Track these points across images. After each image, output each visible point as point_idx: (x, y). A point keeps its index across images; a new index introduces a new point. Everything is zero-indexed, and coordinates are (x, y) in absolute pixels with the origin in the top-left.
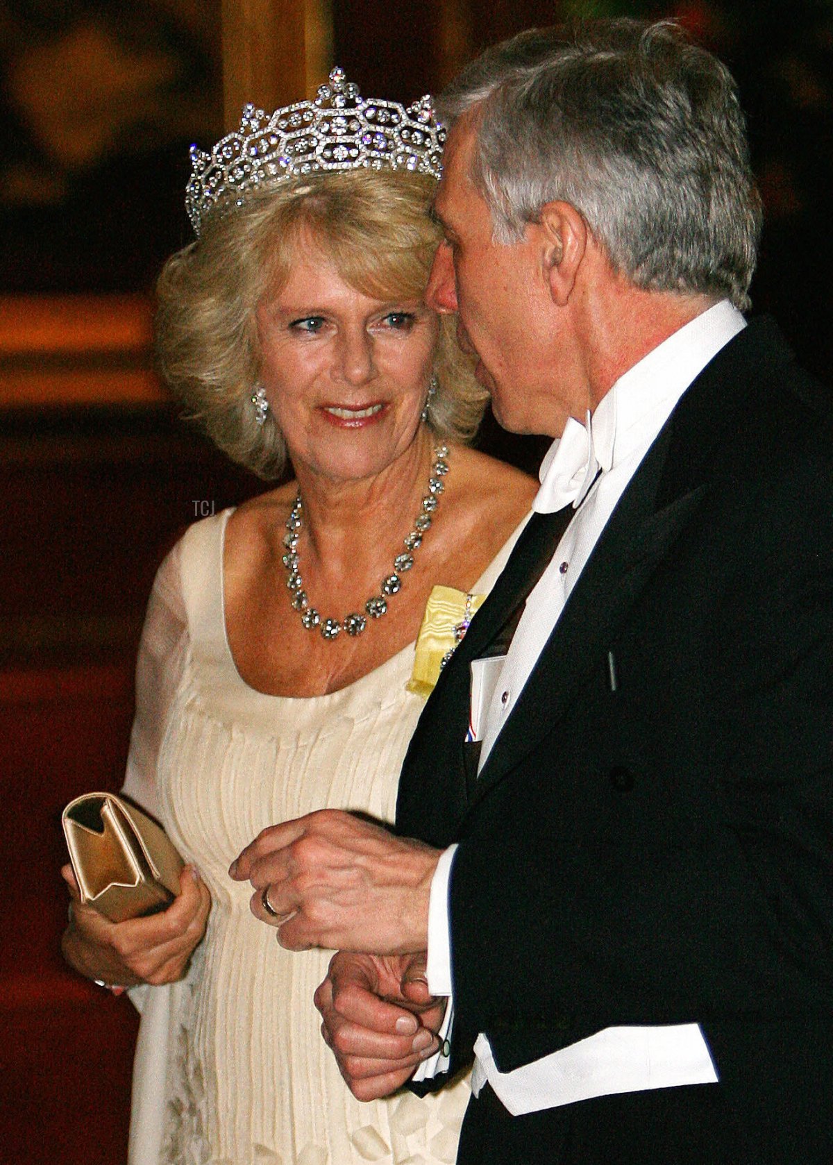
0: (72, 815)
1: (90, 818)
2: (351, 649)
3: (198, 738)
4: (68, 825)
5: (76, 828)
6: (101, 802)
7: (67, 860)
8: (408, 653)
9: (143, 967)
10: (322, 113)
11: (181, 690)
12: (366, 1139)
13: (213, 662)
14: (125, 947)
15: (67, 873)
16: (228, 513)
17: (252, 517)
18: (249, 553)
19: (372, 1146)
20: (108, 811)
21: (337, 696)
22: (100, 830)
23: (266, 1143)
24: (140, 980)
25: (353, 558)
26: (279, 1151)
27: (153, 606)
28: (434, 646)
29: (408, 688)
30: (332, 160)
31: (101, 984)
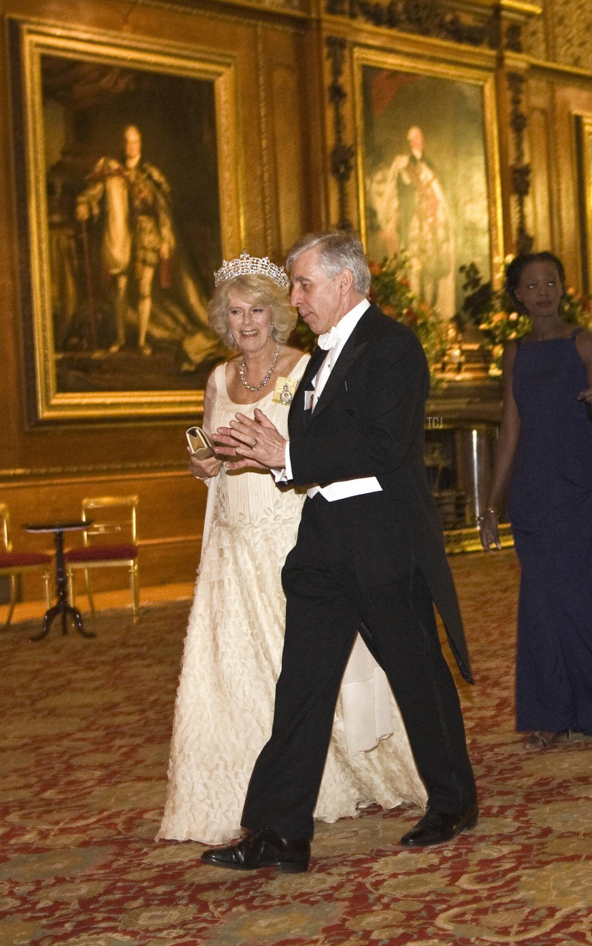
0: (189, 433)
1: (193, 433)
2: (257, 394)
3: (221, 416)
4: (188, 435)
5: (190, 437)
6: (195, 429)
7: (188, 445)
8: (272, 393)
9: (208, 471)
10: (240, 261)
11: (216, 404)
12: (267, 510)
13: (224, 398)
14: (204, 466)
15: (188, 448)
16: (226, 363)
17: (232, 365)
18: (232, 373)
19: (269, 512)
20: (197, 431)
21: (255, 404)
22: (196, 436)
23: (242, 512)
24: (210, 477)
25: (257, 372)
26: (245, 513)
27: (208, 386)
28: (278, 391)
29: (273, 401)
30: (243, 272)
31: (198, 478)
